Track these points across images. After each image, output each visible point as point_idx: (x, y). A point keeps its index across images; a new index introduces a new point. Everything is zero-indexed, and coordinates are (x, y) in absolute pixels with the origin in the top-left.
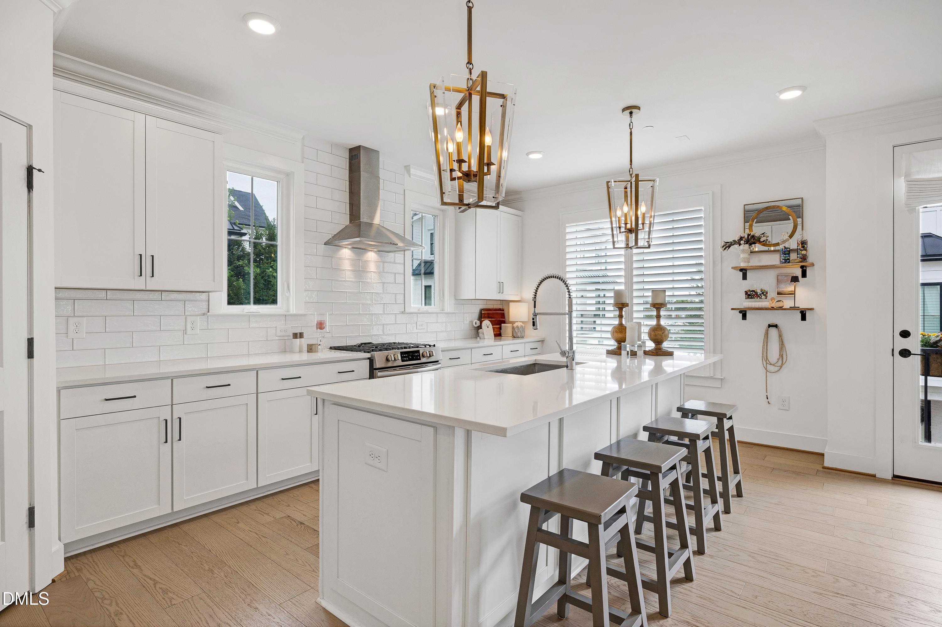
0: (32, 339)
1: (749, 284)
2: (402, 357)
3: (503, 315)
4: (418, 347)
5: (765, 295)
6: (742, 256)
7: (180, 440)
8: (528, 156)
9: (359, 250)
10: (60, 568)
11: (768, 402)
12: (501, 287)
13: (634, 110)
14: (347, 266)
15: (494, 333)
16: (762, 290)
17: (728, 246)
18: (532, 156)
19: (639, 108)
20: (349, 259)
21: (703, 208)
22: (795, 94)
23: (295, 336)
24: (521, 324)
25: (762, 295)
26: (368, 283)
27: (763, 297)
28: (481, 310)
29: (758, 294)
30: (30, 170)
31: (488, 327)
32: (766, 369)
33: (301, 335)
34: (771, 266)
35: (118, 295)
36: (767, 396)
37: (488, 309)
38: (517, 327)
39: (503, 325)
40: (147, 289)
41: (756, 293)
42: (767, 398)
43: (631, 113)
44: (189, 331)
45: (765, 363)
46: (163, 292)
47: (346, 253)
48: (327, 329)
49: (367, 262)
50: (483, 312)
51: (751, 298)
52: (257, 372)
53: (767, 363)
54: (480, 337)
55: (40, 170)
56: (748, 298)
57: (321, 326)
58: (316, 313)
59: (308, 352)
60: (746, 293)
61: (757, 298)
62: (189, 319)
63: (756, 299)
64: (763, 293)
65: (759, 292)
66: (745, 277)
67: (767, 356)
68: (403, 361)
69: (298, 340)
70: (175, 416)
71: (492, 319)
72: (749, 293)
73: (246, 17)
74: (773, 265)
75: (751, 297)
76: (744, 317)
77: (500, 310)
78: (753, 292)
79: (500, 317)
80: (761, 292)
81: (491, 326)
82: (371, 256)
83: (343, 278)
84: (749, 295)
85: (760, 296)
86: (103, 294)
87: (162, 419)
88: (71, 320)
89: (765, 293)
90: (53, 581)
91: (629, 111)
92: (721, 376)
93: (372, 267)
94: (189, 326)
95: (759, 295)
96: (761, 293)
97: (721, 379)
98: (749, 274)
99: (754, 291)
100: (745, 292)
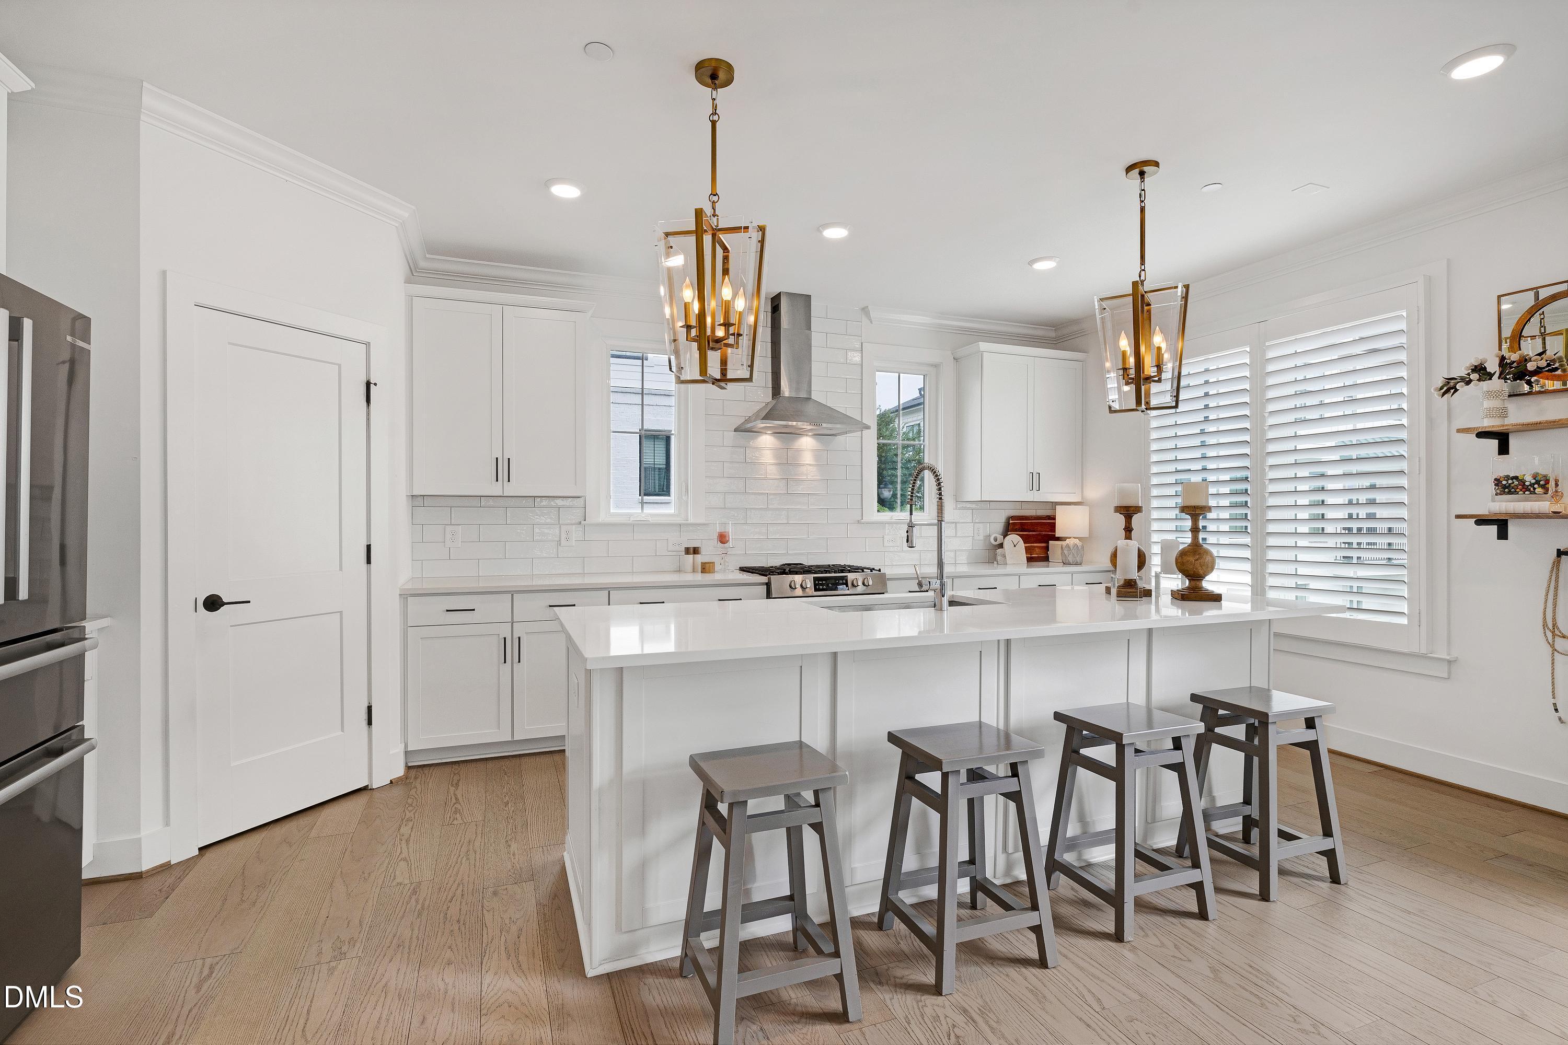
0: (370, 545)
1: (1509, 466)
2: (815, 585)
3: (1053, 527)
4: (842, 571)
5: (1543, 487)
6: (1487, 404)
7: (519, 662)
8: (1031, 266)
9: (787, 435)
10: (400, 772)
11: (1560, 719)
12: (1035, 481)
13: (1146, 169)
14: (768, 458)
15: (1027, 556)
16: (1535, 477)
17: (1449, 387)
18: (1039, 266)
19: (1156, 164)
20: (771, 449)
21: (1405, 314)
22: (1490, 63)
23: (687, 551)
24: (1077, 541)
25: (1536, 486)
26: (799, 480)
27: (1539, 490)
28: (1009, 518)
29: (1527, 484)
30: (368, 384)
31: (1015, 546)
32: (1552, 646)
33: (696, 551)
34: (1550, 422)
35: (491, 502)
36: (1555, 705)
37: (1022, 516)
38: (1068, 546)
39: (1051, 542)
40: (504, 495)
41: (1522, 482)
42: (1556, 710)
43: (1142, 174)
44: (563, 542)
45: (1549, 635)
46: (536, 498)
47: (767, 441)
48: (730, 544)
49: (799, 451)
50: (1011, 522)
51: (1510, 493)
52: (609, 592)
53: (1554, 635)
54: (997, 562)
55: (375, 384)
56: (1502, 493)
57: (723, 538)
58: (718, 522)
59: (702, 572)
60: (1498, 482)
61: (1524, 493)
62: (564, 528)
63: (1521, 495)
64: (1538, 482)
65: (1529, 479)
66: (1504, 449)
67: (1554, 619)
68: (816, 590)
69: (690, 557)
70: (516, 636)
71: (1031, 533)
72: (1504, 482)
73: (548, 183)
74: (1555, 422)
75: (1510, 491)
76: (1503, 534)
77: (1049, 517)
78: (1514, 480)
79: (1048, 530)
80: (1535, 479)
81: (1022, 545)
82: (807, 443)
83: (762, 475)
84: (1505, 487)
85: (1532, 489)
86: (476, 502)
87: (502, 636)
88: (449, 528)
89: (1542, 483)
90: (391, 782)
91: (1137, 171)
92: (1449, 654)
93: (808, 458)
94: (563, 536)
95: (1529, 487)
96: (1533, 481)
97: (1449, 662)
98: (1513, 442)
99: (1516, 478)
100: (1496, 479)
